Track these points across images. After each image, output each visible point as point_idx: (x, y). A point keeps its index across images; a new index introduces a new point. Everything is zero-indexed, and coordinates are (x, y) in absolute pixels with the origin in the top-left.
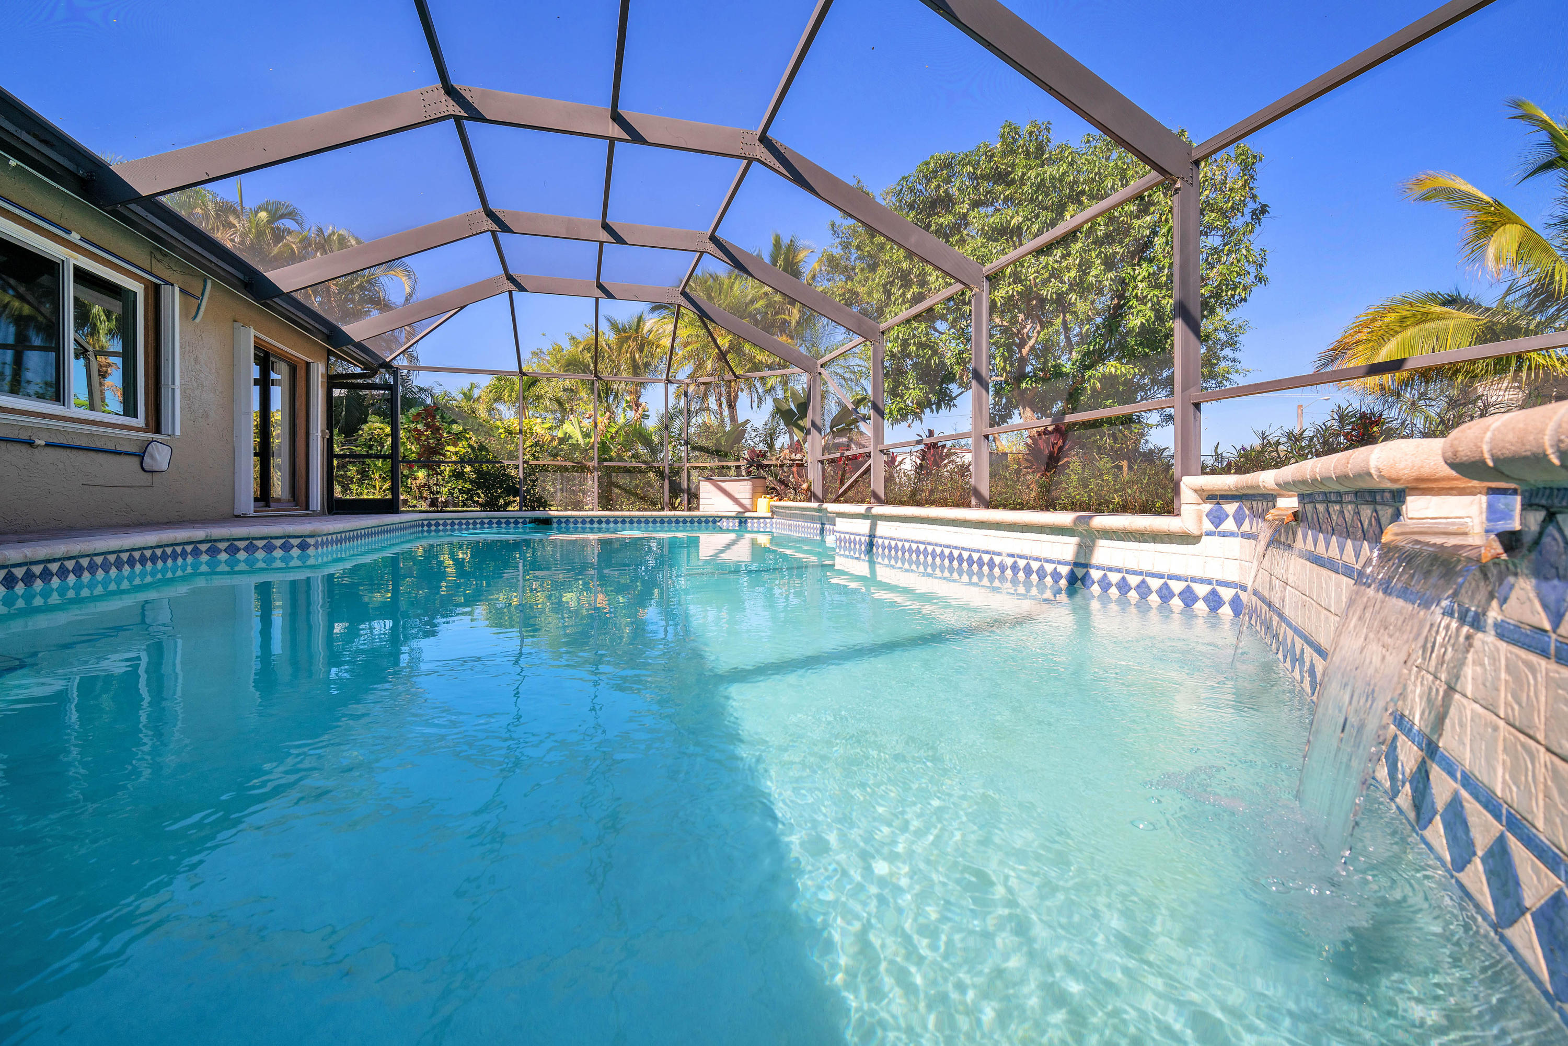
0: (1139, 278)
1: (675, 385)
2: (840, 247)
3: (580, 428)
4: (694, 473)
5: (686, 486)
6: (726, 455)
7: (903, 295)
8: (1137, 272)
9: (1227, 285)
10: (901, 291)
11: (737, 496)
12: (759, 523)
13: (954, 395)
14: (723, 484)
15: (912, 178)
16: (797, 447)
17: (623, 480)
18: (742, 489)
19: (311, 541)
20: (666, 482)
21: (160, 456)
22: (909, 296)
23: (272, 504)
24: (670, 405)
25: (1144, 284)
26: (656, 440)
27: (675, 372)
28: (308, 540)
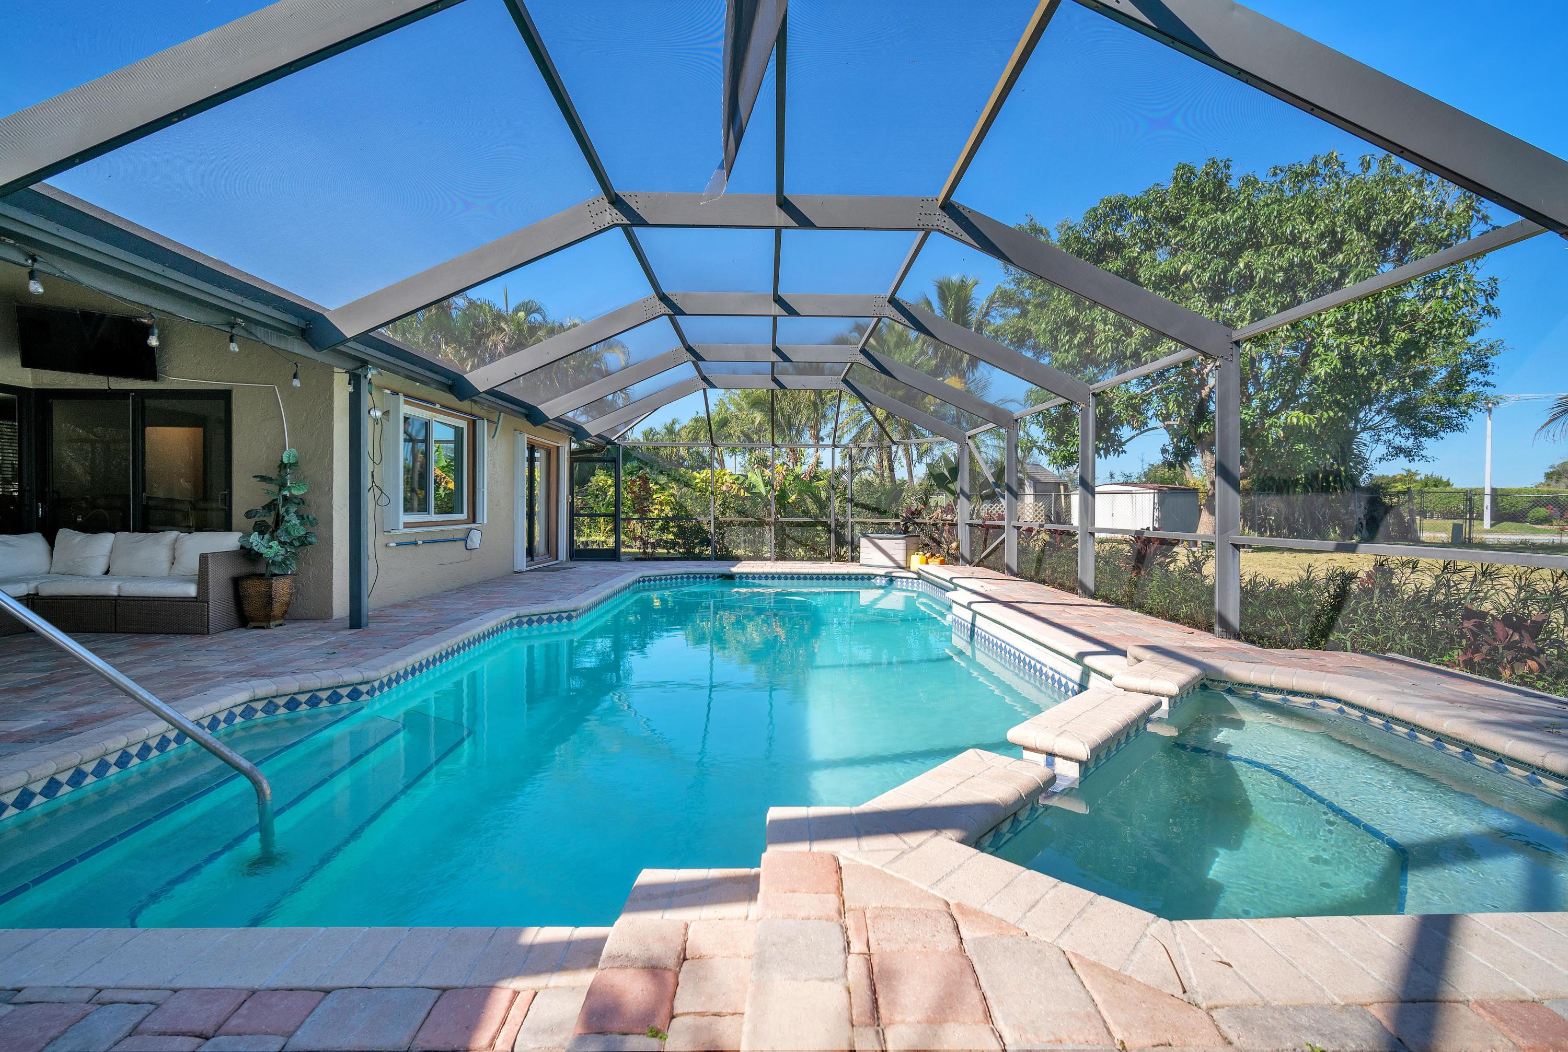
0: (1326, 323)
1: (839, 450)
2: (1013, 284)
3: (762, 477)
4: (858, 529)
5: (850, 539)
6: (885, 512)
7: (1070, 341)
8: (1323, 317)
9: (1441, 322)
10: (1068, 337)
11: (891, 553)
12: (907, 583)
13: (1123, 440)
14: (876, 541)
15: (1077, 228)
16: (949, 509)
17: (796, 532)
18: (896, 547)
19: (574, 614)
20: (833, 535)
21: (476, 539)
22: (1076, 342)
23: (536, 559)
24: (836, 467)
25: (1331, 330)
26: (823, 495)
27: (840, 437)
28: (572, 613)
